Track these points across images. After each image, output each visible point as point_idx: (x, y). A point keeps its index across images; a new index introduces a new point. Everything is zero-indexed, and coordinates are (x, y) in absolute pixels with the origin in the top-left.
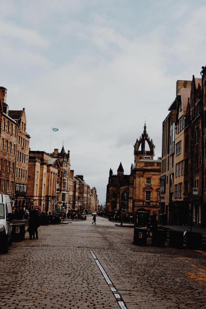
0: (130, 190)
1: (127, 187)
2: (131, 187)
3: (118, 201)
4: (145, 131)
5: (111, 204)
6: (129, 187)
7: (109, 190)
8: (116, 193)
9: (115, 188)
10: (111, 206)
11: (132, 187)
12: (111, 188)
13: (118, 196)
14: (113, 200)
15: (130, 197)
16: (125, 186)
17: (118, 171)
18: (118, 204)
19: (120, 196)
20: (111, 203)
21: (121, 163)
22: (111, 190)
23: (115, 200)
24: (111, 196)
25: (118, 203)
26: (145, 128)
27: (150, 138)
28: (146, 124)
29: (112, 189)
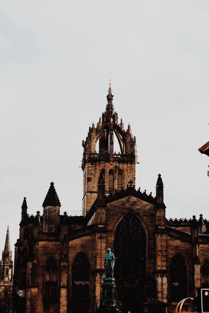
0: (99, 247)
1: (88, 241)
2: (101, 238)
3: (64, 282)
4: (110, 107)
5: (42, 291)
6: (94, 241)
7: (37, 250)
8: (57, 257)
9: (54, 243)
10: (41, 298)
11: (105, 240)
12: (41, 243)
13: (64, 266)
14: (48, 278)
15: (98, 267)
16: (83, 238)
17: (44, 205)
18: (63, 292)
19: (68, 267)
20: (41, 287)
21: (52, 184)
22: (40, 250)
23: (54, 279)
24: (43, 267)
25: (64, 287)
26: (110, 98)
27: (123, 122)
28: (112, 90)
29: (44, 247)
